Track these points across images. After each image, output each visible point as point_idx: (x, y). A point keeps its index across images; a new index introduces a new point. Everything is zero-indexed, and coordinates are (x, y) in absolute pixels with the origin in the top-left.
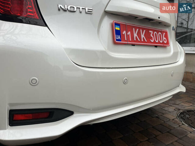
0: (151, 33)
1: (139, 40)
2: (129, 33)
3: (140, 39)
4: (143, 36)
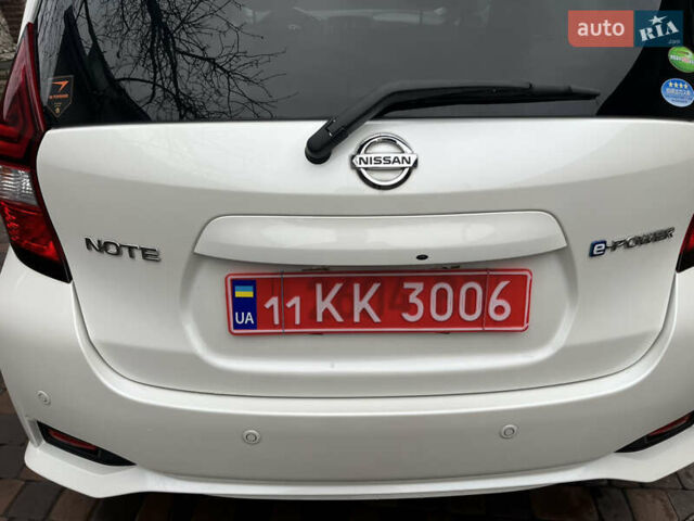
0: (414, 290)
1: (339, 319)
2: (296, 301)
3: (347, 314)
4: (361, 305)
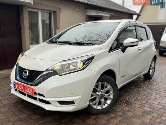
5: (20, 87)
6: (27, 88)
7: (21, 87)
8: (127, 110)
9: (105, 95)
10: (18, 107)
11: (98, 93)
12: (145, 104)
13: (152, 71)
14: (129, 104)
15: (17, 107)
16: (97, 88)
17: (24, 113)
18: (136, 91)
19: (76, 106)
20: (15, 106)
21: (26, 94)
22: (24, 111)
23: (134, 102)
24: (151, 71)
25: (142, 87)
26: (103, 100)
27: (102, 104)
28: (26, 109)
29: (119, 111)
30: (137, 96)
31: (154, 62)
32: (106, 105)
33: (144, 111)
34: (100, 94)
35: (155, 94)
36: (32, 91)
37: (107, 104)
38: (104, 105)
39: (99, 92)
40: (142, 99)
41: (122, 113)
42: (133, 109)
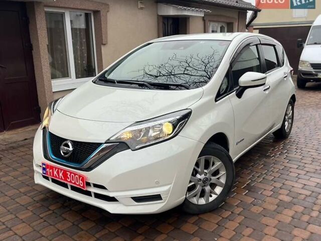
5: (55, 173)
6: (70, 175)
7: (58, 173)
8: (251, 203)
9: (212, 178)
10: (50, 208)
11: (198, 176)
12: (281, 188)
13: (288, 123)
14: (252, 190)
15: (47, 208)
16: (198, 167)
17: (65, 219)
18: (262, 164)
19: (165, 203)
20: (43, 206)
21: (69, 184)
22: (63, 215)
23: (261, 186)
24: (286, 123)
25: (273, 156)
26: (208, 188)
27: (207, 194)
28: (66, 212)
29: (236, 206)
30: (265, 174)
31: (291, 107)
32: (214, 197)
33: (279, 202)
34: (202, 177)
35: (297, 168)
36: (83, 180)
37: (216, 194)
38: (211, 196)
39: (200, 175)
40: (275, 179)
41: (242, 209)
42: (261, 200)
